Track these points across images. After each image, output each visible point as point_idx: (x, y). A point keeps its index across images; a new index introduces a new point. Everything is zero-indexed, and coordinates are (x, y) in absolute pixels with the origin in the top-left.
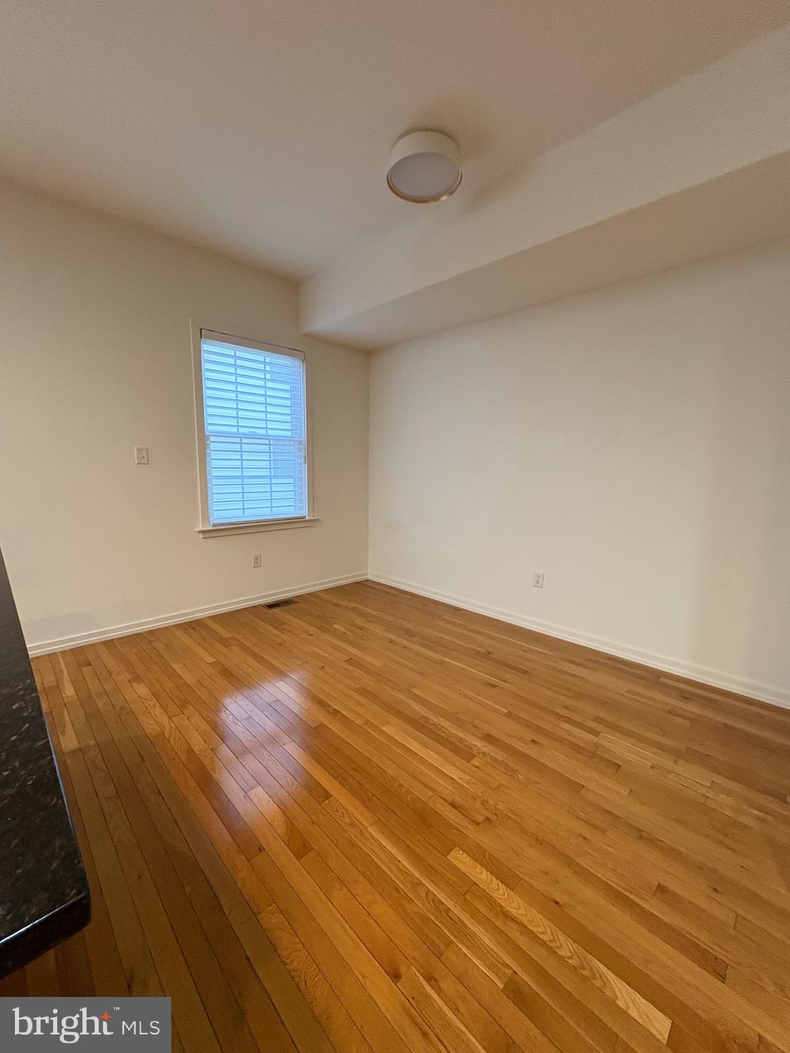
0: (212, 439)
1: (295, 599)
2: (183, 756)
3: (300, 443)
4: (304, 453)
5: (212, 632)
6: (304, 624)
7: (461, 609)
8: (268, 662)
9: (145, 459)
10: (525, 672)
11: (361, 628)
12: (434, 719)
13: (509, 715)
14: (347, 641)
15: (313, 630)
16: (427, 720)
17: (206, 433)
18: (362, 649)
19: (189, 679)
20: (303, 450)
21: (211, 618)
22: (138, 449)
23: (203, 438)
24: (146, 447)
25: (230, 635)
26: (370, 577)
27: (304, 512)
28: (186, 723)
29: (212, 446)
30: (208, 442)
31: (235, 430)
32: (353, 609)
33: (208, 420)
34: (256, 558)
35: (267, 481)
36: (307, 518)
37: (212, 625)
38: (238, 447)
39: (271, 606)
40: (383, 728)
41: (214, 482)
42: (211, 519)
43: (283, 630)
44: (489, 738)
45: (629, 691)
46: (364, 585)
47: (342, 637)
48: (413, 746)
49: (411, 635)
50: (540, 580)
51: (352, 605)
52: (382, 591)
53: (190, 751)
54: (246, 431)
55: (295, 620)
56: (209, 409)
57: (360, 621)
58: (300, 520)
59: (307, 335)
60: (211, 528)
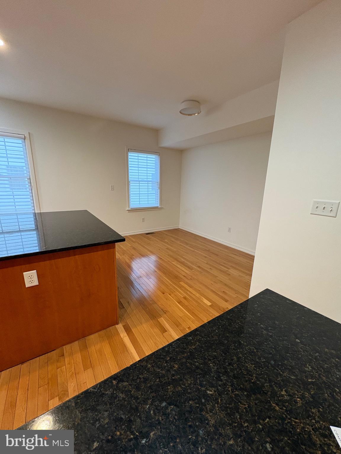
0: (131, 182)
1: (155, 233)
2: (125, 263)
3: (157, 182)
4: (158, 186)
5: (130, 239)
6: (156, 239)
7: (206, 239)
8: (145, 247)
9: (113, 189)
10: (217, 255)
11: (173, 241)
12: (186, 262)
13: (207, 263)
14: (168, 244)
15: (158, 241)
16: (184, 262)
17: (129, 181)
18: (172, 246)
19: (125, 249)
20: (158, 185)
21: (130, 236)
22: (111, 186)
23: (128, 182)
24: (113, 185)
25: (135, 240)
26: (180, 228)
27: (158, 205)
28: (125, 257)
29: (131, 184)
30: (130, 183)
31: (137, 179)
32: (172, 236)
33: (130, 176)
34: (143, 219)
35: (147, 195)
36: (159, 207)
37: (130, 237)
38: (138, 185)
39: (147, 234)
40: (172, 262)
41: (132, 195)
42: (130, 206)
43: (150, 240)
44: (199, 267)
45: (246, 262)
46: (177, 230)
47: (167, 243)
48: (179, 266)
49: (187, 244)
50: (230, 230)
51: (172, 235)
52: (182, 232)
53: (126, 262)
54: (141, 179)
55: (153, 238)
56: (130, 173)
57: (173, 240)
58: (157, 207)
59: (161, 147)
60: (130, 209)
